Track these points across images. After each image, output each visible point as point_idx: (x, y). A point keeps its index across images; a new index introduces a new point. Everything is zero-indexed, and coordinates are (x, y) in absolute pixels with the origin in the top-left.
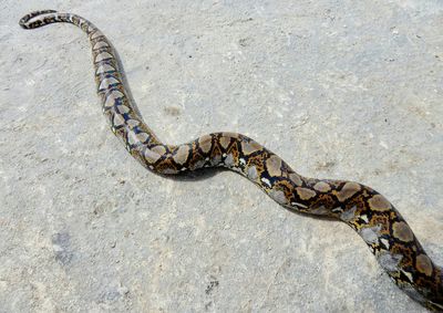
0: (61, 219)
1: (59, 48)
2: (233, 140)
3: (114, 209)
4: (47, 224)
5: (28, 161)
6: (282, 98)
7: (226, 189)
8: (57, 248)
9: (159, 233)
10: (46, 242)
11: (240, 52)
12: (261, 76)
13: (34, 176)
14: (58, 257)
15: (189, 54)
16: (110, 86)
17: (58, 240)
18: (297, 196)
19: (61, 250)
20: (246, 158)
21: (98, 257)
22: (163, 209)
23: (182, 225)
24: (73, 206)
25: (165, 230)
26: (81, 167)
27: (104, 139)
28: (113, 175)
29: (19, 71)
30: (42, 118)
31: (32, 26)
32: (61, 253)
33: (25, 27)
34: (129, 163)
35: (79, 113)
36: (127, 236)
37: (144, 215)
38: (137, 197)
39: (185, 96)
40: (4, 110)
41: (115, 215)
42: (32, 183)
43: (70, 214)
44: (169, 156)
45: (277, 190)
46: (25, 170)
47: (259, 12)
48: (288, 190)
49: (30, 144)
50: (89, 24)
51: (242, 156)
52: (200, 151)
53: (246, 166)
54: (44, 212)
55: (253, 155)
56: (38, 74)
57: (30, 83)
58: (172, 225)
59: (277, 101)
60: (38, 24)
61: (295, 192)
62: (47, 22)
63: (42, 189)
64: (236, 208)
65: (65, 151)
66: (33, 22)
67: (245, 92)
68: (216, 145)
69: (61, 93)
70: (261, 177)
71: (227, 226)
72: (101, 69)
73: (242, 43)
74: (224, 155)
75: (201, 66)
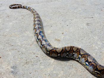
0: (15, 62)
1: (22, 15)
2: (78, 49)
3: (33, 63)
4: (10, 62)
5: (7, 45)
6: (99, 43)
7: (72, 66)
8: (12, 70)
9: (47, 73)
10: (9, 67)
11: (86, 27)
12: (92, 35)
13: (8, 49)
14: (12, 72)
15: (67, 25)
16: (39, 27)
17: (13, 67)
18: (97, 68)
19: (13, 70)
20: (81, 55)
21: (25, 75)
22: (49, 67)
23: (55, 72)
24: (19, 60)
25: (49, 72)
26: (24, 50)
27: (33, 43)
28: (34, 54)
29: (8, 20)
30: (13, 34)
31: (13, 8)
32: (13, 71)
33: (11, 8)
34: (40, 52)
35: (26, 35)
36: (35, 71)
37: (42, 67)
38: (41, 62)
39: (63, 36)
40: (1, 30)
41: (33, 65)
42: (7, 51)
43: (18, 62)
44: (55, 49)
45: (90, 66)
46: (5, 47)
47: (96, 16)
48: (94, 66)
49: (8, 40)
50: (34, 10)
51: (80, 54)
52: (66, 50)
53: (81, 58)
54: (10, 59)
55: (84, 54)
56: (14, 21)
57: (11, 24)
58: (51, 72)
59: (97, 43)
60: (16, 8)
61: (96, 67)
62: (19, 8)
63: (10, 53)
64: (75, 71)
65: (19, 44)
66: (14, 7)
67: (85, 39)
68: (72, 49)
69: (20, 28)
70: (86, 62)
71: (71, 76)
72: (36, 22)
73: (88, 24)
74: (74, 53)
75: (71, 29)
